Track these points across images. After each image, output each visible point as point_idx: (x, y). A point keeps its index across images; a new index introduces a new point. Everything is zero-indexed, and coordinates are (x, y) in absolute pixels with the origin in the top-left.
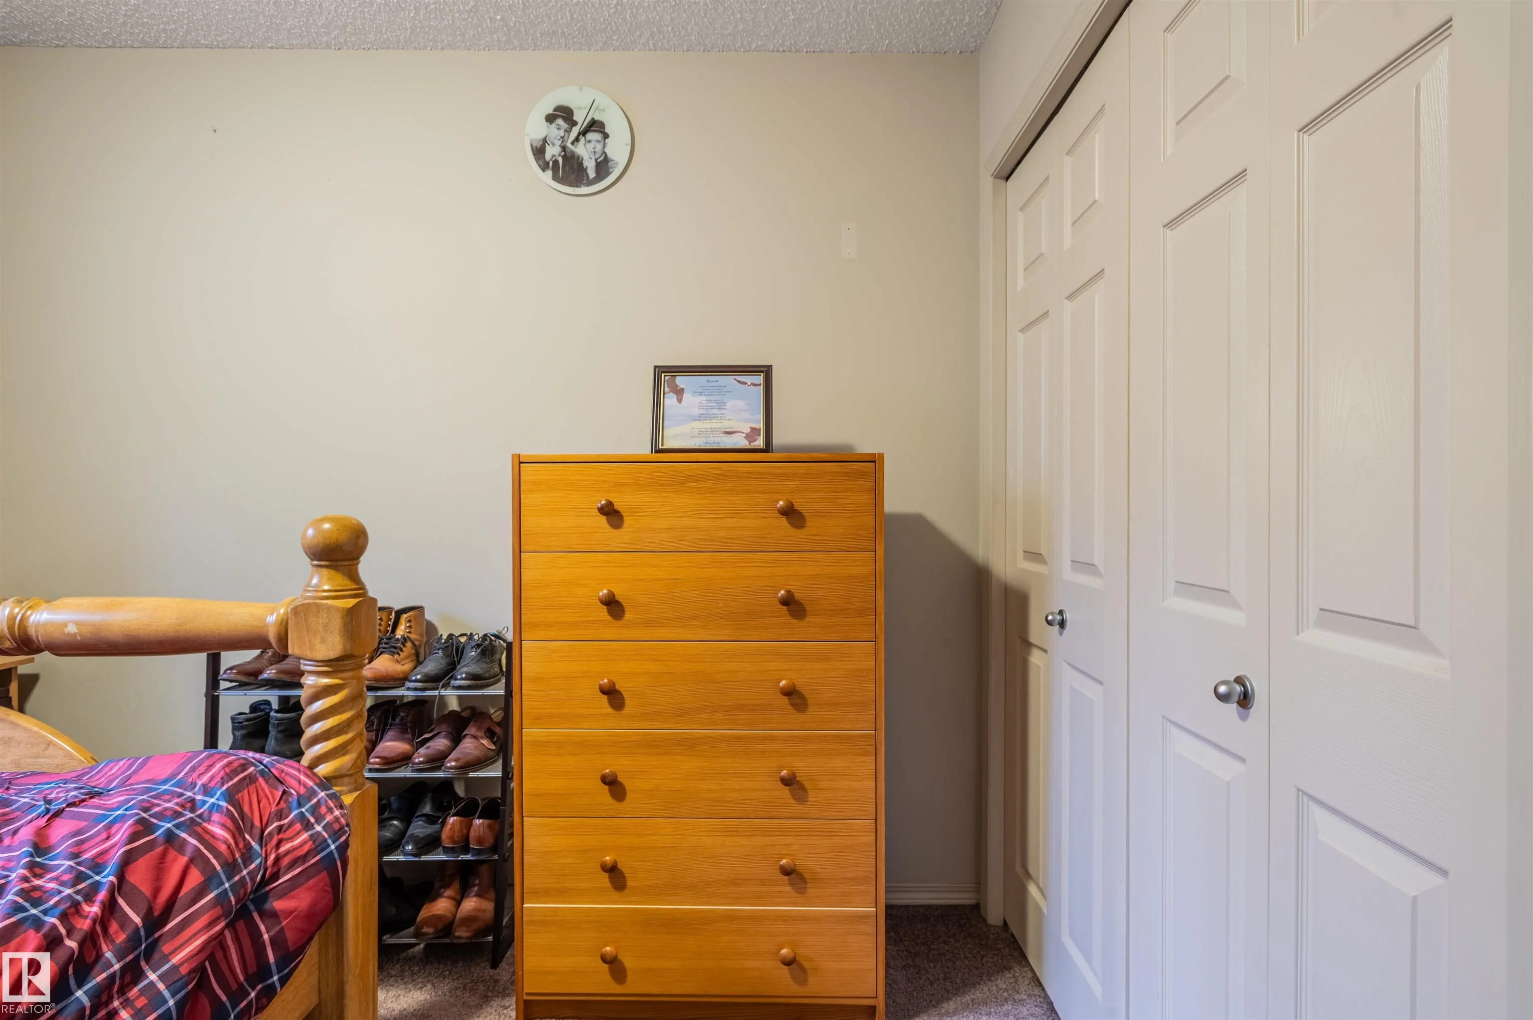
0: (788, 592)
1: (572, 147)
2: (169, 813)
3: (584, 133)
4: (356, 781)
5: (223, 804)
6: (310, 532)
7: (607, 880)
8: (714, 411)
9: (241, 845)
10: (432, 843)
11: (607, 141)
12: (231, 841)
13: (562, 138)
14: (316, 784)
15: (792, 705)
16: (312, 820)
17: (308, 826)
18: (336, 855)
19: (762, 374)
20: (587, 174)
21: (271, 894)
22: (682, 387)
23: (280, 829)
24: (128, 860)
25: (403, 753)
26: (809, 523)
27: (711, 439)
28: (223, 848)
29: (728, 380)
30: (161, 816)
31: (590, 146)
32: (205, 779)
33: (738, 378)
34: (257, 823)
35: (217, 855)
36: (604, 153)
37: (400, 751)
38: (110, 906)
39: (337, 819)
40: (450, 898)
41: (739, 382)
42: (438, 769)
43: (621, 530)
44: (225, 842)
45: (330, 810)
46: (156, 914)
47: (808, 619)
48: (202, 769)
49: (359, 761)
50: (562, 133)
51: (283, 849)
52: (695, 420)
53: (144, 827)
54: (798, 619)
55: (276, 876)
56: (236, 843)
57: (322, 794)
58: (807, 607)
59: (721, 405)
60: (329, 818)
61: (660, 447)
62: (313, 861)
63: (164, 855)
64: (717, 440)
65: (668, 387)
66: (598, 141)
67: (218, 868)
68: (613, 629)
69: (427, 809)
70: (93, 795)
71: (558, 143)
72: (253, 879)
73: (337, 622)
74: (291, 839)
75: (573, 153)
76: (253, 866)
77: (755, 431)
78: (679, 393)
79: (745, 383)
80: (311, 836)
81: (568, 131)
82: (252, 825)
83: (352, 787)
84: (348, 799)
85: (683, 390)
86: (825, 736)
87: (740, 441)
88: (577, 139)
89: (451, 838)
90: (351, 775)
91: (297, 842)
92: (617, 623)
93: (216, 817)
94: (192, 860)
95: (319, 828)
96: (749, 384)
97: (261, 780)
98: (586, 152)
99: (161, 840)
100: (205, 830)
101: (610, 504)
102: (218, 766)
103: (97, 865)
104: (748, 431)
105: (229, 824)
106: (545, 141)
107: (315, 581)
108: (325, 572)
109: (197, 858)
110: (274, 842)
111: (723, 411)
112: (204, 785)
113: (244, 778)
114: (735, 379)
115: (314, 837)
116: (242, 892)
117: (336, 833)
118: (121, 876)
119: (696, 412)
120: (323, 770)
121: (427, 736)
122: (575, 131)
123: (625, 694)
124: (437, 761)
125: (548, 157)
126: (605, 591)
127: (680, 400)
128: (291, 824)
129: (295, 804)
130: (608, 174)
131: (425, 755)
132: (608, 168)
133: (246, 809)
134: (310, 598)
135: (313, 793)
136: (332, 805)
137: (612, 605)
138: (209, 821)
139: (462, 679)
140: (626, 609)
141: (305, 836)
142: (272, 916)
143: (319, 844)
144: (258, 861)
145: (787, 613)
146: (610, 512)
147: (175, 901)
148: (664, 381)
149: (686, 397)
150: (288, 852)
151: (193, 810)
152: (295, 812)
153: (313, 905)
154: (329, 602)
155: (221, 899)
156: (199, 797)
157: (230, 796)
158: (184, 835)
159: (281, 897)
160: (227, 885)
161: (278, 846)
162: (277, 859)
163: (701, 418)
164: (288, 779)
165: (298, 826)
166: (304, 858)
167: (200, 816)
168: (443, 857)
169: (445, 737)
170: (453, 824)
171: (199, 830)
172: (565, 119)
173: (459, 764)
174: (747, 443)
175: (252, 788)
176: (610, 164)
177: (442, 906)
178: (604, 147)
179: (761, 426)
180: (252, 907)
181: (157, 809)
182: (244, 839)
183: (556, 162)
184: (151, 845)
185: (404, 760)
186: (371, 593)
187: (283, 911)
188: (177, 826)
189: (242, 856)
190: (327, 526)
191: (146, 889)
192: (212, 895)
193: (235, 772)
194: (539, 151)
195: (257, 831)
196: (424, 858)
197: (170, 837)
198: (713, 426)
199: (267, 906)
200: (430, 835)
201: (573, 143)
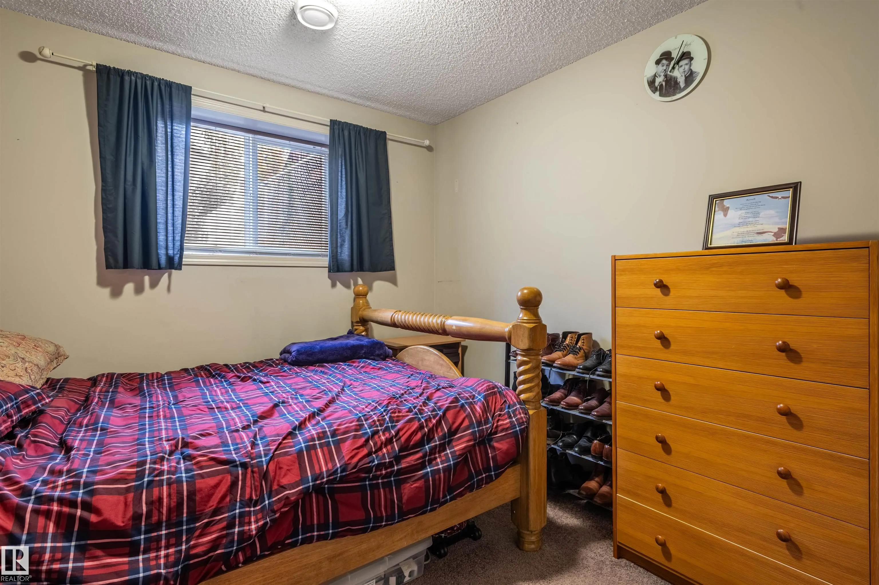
0: (784, 343)
1: (671, 74)
2: (465, 398)
3: (678, 63)
4: (535, 406)
5: (482, 399)
6: (519, 294)
7: (661, 498)
8: (750, 219)
9: (485, 416)
10: (586, 451)
11: (692, 62)
12: (481, 414)
13: (665, 70)
14: (517, 402)
15: (790, 423)
16: (512, 415)
17: (510, 417)
18: (519, 433)
19: (791, 189)
20: (680, 86)
21: (494, 439)
22: (727, 206)
23: (500, 415)
24: (448, 409)
25: (577, 403)
26: (804, 294)
27: (747, 238)
28: (478, 415)
29: (764, 197)
30: (462, 398)
31: (681, 69)
32: (480, 389)
33: (771, 195)
34: (493, 410)
35: (475, 417)
36: (691, 70)
37: (576, 402)
38: (439, 423)
39: (522, 418)
40: (597, 482)
41: (772, 197)
42: (589, 414)
43: (668, 297)
44: (479, 413)
45: (520, 414)
46: (452, 430)
47: (804, 364)
48: (480, 385)
49: (537, 397)
50: (665, 68)
51: (500, 423)
52: (735, 227)
53: (456, 400)
54: (795, 363)
55: (496, 433)
56: (483, 416)
57: (518, 406)
58: (803, 355)
59: (756, 215)
60: (519, 416)
61: (709, 246)
62: (510, 432)
63: (459, 411)
64: (750, 239)
65: (718, 207)
66: (687, 64)
67: (475, 422)
68: (664, 354)
69: (589, 435)
70: (450, 387)
71: (662, 74)
72: (487, 431)
73: (526, 334)
74: (503, 420)
75: (671, 76)
76: (488, 426)
77: (782, 231)
78: (725, 210)
79: (777, 198)
80: (510, 421)
81: (668, 65)
82: (491, 410)
83: (533, 407)
84: (531, 412)
85: (728, 208)
86: (819, 452)
87: (770, 238)
88: (673, 68)
89: (595, 451)
90: (533, 402)
91: (505, 422)
92: (667, 351)
93: (479, 403)
94: (467, 416)
95: (514, 419)
96: (780, 197)
97: (498, 394)
98: (679, 74)
99: (459, 406)
100: (474, 407)
101: (661, 281)
102: (485, 385)
103: (439, 408)
104: (776, 230)
105: (482, 407)
106: (655, 76)
107: (521, 316)
108: (524, 311)
109: (468, 416)
110: (497, 420)
111: (757, 219)
112: (479, 391)
113: (492, 392)
114: (769, 196)
115: (511, 422)
116: (482, 434)
117: (520, 423)
118: (444, 413)
119: (737, 221)
120: (523, 397)
121: (589, 398)
122: (672, 63)
123: (671, 393)
124: (589, 410)
125: (657, 84)
126: (659, 332)
127: (725, 215)
128: (504, 414)
129: (507, 407)
130: (692, 81)
131: (584, 406)
132: (693, 78)
133: (490, 404)
134: (519, 322)
135: (515, 405)
136: (521, 412)
137: (663, 339)
138: (476, 404)
139: (600, 371)
140: (672, 343)
141: (508, 421)
142: (493, 448)
143: (513, 426)
144: (490, 425)
145: (785, 358)
146: (661, 286)
147: (459, 429)
148: (715, 204)
149: (730, 213)
150: (501, 425)
151: (473, 399)
152: (506, 410)
153: (508, 450)
154: (524, 324)
155: (473, 433)
156: (476, 395)
157: (486, 397)
158: (467, 407)
159: (497, 442)
160: (476, 429)
161: (498, 421)
162: (497, 427)
163: (739, 225)
164: (508, 397)
165: (506, 416)
166: (507, 429)
167: (474, 402)
168: (591, 459)
169: (596, 400)
170: (596, 444)
171: (472, 406)
172: (666, 59)
173: (598, 414)
174: (775, 239)
175: (494, 397)
176: (694, 75)
177: (593, 484)
178: (690, 66)
179: (787, 226)
180: (486, 442)
181: (462, 395)
182: (487, 415)
183: (662, 85)
184: (456, 406)
185: (575, 406)
186: (544, 322)
187: (497, 448)
188: (466, 403)
189: (485, 421)
190: (525, 291)
191: (450, 421)
192: (470, 431)
193: (490, 389)
194: (651, 83)
195: (492, 413)
196: (583, 457)
197: (463, 406)
198: (748, 229)
199: (492, 443)
200: (587, 446)
201: (670, 72)
